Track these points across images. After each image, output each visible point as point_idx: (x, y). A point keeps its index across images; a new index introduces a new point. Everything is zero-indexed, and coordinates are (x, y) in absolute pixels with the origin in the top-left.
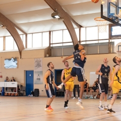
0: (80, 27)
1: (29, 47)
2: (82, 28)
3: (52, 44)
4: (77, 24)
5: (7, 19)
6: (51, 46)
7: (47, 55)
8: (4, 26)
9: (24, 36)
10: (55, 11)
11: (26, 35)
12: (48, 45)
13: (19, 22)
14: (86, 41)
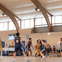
0: (52, 16)
1: (23, 27)
2: (53, 17)
3: (36, 26)
4: (50, 14)
5: (10, 12)
6: (35, 27)
7: (33, 32)
8: (8, 16)
9: (20, 21)
10: (37, 7)
11: (21, 21)
12: (34, 27)
13: (17, 13)
14: (55, 24)
